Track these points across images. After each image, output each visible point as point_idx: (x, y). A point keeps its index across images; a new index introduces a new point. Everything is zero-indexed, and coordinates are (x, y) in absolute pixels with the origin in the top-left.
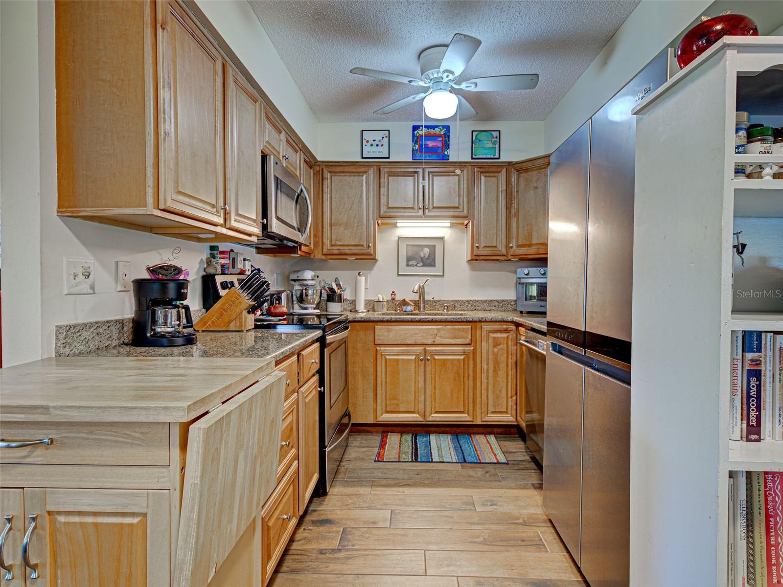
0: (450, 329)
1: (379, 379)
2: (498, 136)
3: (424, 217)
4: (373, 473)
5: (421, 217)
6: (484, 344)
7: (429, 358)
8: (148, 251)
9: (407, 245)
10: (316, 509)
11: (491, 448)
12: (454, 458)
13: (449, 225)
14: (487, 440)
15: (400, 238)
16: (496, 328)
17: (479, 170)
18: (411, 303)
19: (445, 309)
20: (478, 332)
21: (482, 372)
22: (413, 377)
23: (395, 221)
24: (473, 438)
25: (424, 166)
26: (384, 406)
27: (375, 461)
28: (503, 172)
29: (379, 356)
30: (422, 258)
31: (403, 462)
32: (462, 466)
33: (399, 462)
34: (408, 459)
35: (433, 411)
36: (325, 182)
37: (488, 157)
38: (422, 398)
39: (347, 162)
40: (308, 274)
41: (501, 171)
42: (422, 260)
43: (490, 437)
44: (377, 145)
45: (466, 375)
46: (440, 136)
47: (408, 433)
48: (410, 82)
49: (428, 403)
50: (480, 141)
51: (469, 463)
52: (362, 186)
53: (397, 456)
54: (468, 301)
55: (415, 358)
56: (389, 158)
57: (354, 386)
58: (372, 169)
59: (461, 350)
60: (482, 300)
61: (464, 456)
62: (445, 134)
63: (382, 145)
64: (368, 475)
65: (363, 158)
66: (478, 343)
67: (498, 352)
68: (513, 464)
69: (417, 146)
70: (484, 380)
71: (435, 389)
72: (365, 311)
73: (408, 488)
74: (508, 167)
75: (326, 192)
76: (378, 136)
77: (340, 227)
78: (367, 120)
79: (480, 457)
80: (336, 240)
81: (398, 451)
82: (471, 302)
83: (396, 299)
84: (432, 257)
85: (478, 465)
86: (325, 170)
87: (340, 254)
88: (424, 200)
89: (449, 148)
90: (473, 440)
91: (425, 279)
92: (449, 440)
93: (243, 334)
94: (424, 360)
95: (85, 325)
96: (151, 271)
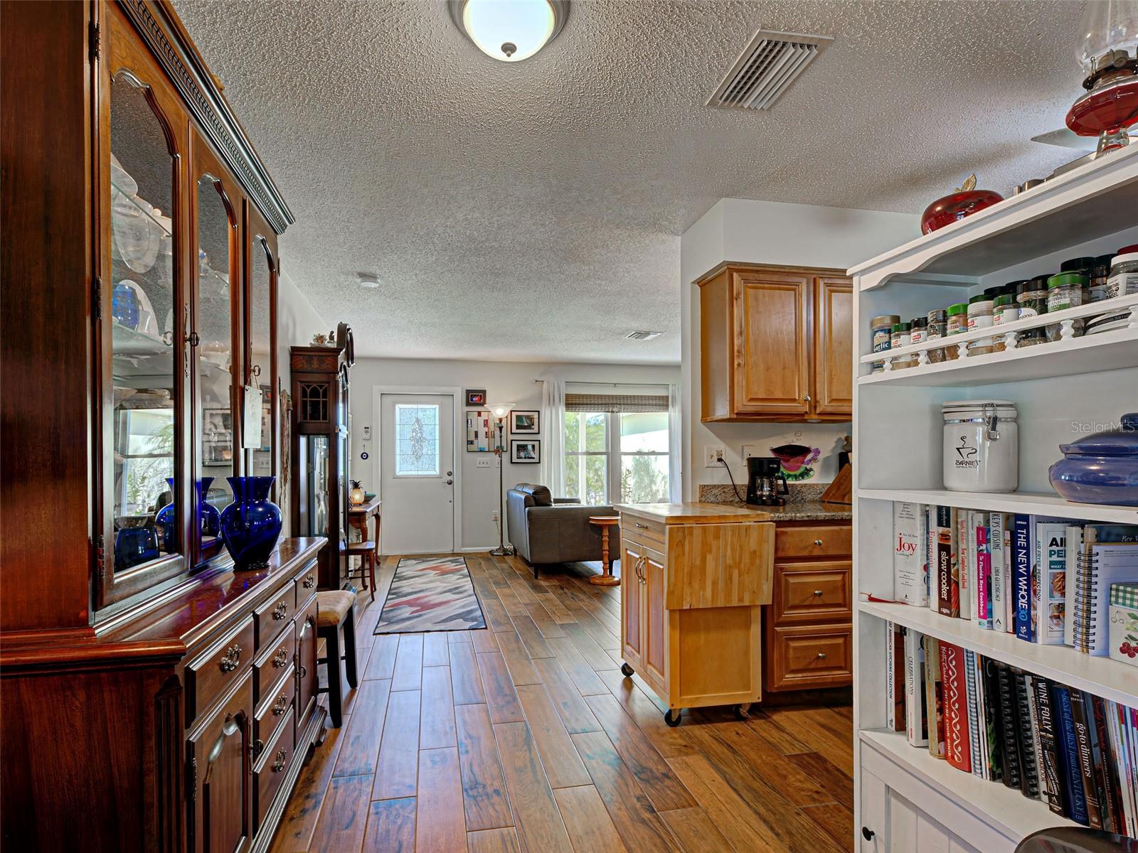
8: (774, 436)
95: (715, 486)
96: (774, 451)
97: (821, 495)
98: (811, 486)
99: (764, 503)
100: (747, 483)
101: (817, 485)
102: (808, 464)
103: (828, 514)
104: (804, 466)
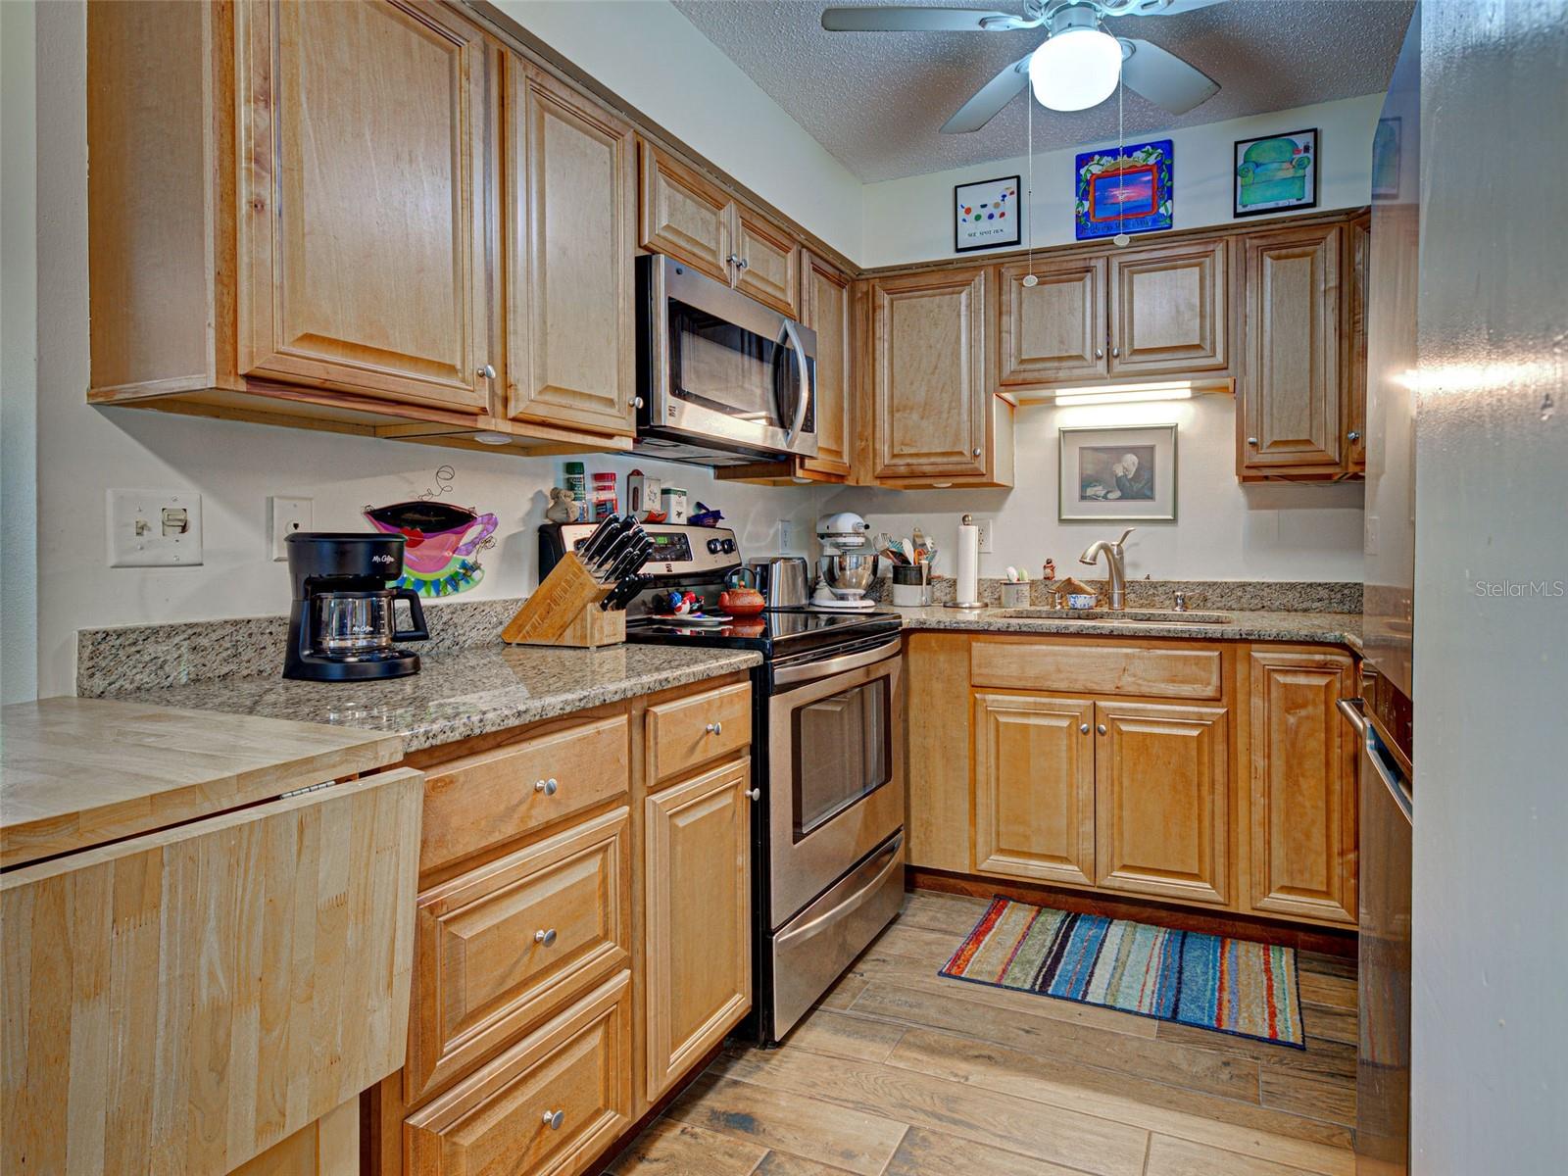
0: (1161, 657)
1: (981, 769)
2: (1312, 145)
3: (1112, 377)
4: (919, 1006)
5: (1102, 378)
6: (1257, 702)
7: (1103, 727)
8: (375, 476)
9: (1081, 449)
10: (739, 1079)
11: (1270, 988)
12: (1146, 1001)
13: (1188, 394)
14: (1267, 962)
15: (1064, 433)
16: (1291, 660)
17: (1256, 242)
18: (1088, 589)
19: (1177, 605)
20: (1241, 669)
21: (1253, 776)
22: (1064, 773)
23: (1045, 393)
24: (1227, 948)
25: (1107, 253)
26: (993, 835)
27: (940, 973)
28: (1328, 238)
29: (981, 716)
30: (1118, 480)
31: (1007, 987)
32: (1160, 1031)
33: (998, 985)
34: (1025, 981)
35: (1117, 863)
36: (879, 315)
37: (1282, 203)
38: (1089, 826)
39: (927, 265)
40: (847, 522)
41: (1325, 238)
42: (1120, 483)
43: (1277, 954)
44: (991, 216)
45: (1206, 780)
46: (1148, 170)
47: (1059, 909)
48: (983, 22)
49: (1102, 840)
50: (1258, 165)
51: (1185, 1023)
52: (959, 315)
53: (1000, 969)
54: (1243, 586)
55: (1070, 726)
56: (1018, 242)
57: (926, 782)
58: (982, 272)
59: (1193, 713)
60: (1280, 584)
61: (1178, 1000)
62: (1159, 163)
63: (1002, 215)
64: (906, 1009)
65: (958, 250)
66: (1241, 697)
67: (1299, 725)
68: (1318, 1053)
69: (1087, 204)
70: (1260, 801)
71: (1121, 807)
72: (977, 604)
73: (982, 1068)
74: (1345, 226)
75: (880, 338)
76: (991, 194)
77: (910, 413)
78: (967, 162)
79: (1225, 1012)
80: (903, 444)
81: (1009, 956)
82: (1248, 589)
83: (1056, 579)
84: (1146, 476)
85: (1210, 1036)
86: (877, 288)
87: (913, 475)
88: (1108, 335)
89: (1170, 197)
90: (1227, 955)
91: (1121, 530)
92: (1158, 944)
93: (588, 654)
94: (1095, 731)
95: (155, 631)
96: (377, 515)
97: (500, 629)
98: (476, 608)
99: (352, 676)
100: (286, 611)
101: (492, 603)
102: (468, 553)
103: (569, 696)
104: (459, 557)
